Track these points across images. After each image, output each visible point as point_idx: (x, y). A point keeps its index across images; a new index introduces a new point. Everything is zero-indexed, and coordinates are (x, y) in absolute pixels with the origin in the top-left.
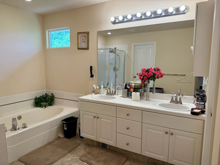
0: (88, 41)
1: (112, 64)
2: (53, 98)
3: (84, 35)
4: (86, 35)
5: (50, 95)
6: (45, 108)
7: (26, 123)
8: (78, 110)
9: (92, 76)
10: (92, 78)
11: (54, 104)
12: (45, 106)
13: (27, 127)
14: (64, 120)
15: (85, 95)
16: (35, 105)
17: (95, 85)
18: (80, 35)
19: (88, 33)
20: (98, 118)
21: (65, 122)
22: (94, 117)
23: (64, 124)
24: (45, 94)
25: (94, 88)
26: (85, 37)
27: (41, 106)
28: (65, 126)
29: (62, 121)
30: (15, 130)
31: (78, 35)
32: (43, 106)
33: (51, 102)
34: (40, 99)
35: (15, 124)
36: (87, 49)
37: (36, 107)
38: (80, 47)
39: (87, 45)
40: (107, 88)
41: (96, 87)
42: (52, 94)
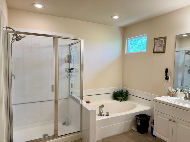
0: (165, 45)
1: (187, 66)
2: (128, 95)
3: (161, 40)
4: (164, 39)
5: (125, 91)
6: (121, 101)
7: (108, 112)
8: (150, 109)
9: (167, 78)
10: (166, 80)
11: (127, 100)
12: (120, 100)
13: (109, 115)
14: (137, 116)
15: (160, 96)
16: (114, 98)
17: (171, 88)
18: (156, 40)
19: (165, 38)
20: (174, 122)
21: (139, 118)
22: (170, 120)
23: (138, 120)
24: (122, 90)
25: (169, 90)
26: (162, 41)
27: (117, 99)
28: (139, 121)
29: (136, 117)
30: (101, 116)
31: (154, 41)
32: (119, 100)
33: (125, 97)
34: (118, 94)
35: (101, 111)
36: (164, 52)
37: (114, 99)
38: (155, 51)
39: (164, 49)
40: (186, 92)
41: (172, 90)
42: (127, 91)
